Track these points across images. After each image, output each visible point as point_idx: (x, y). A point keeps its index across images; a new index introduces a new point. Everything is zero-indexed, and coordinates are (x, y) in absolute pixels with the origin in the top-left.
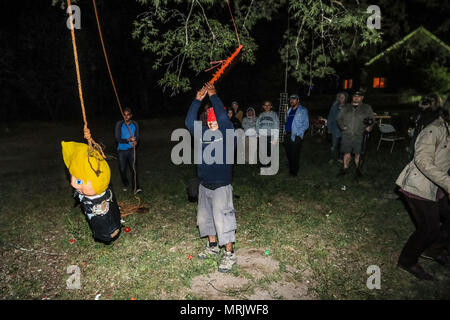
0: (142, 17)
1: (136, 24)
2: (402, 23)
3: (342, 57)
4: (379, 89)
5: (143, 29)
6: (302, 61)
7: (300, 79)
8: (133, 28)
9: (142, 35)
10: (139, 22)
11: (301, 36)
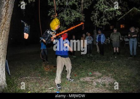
0: (51, 10)
1: (49, 12)
2: (127, 8)
3: (110, 19)
4: (123, 28)
5: (51, 13)
6: (98, 20)
7: (98, 26)
8: (48, 13)
9: (51, 15)
10: (50, 11)
11: (97, 13)
